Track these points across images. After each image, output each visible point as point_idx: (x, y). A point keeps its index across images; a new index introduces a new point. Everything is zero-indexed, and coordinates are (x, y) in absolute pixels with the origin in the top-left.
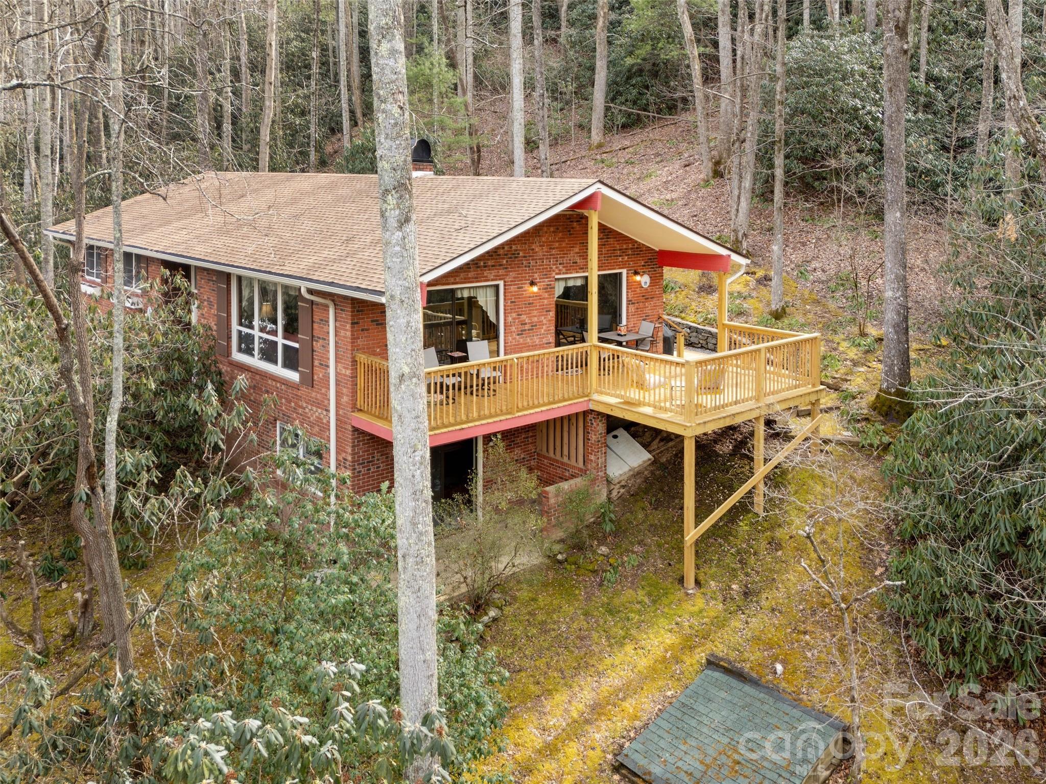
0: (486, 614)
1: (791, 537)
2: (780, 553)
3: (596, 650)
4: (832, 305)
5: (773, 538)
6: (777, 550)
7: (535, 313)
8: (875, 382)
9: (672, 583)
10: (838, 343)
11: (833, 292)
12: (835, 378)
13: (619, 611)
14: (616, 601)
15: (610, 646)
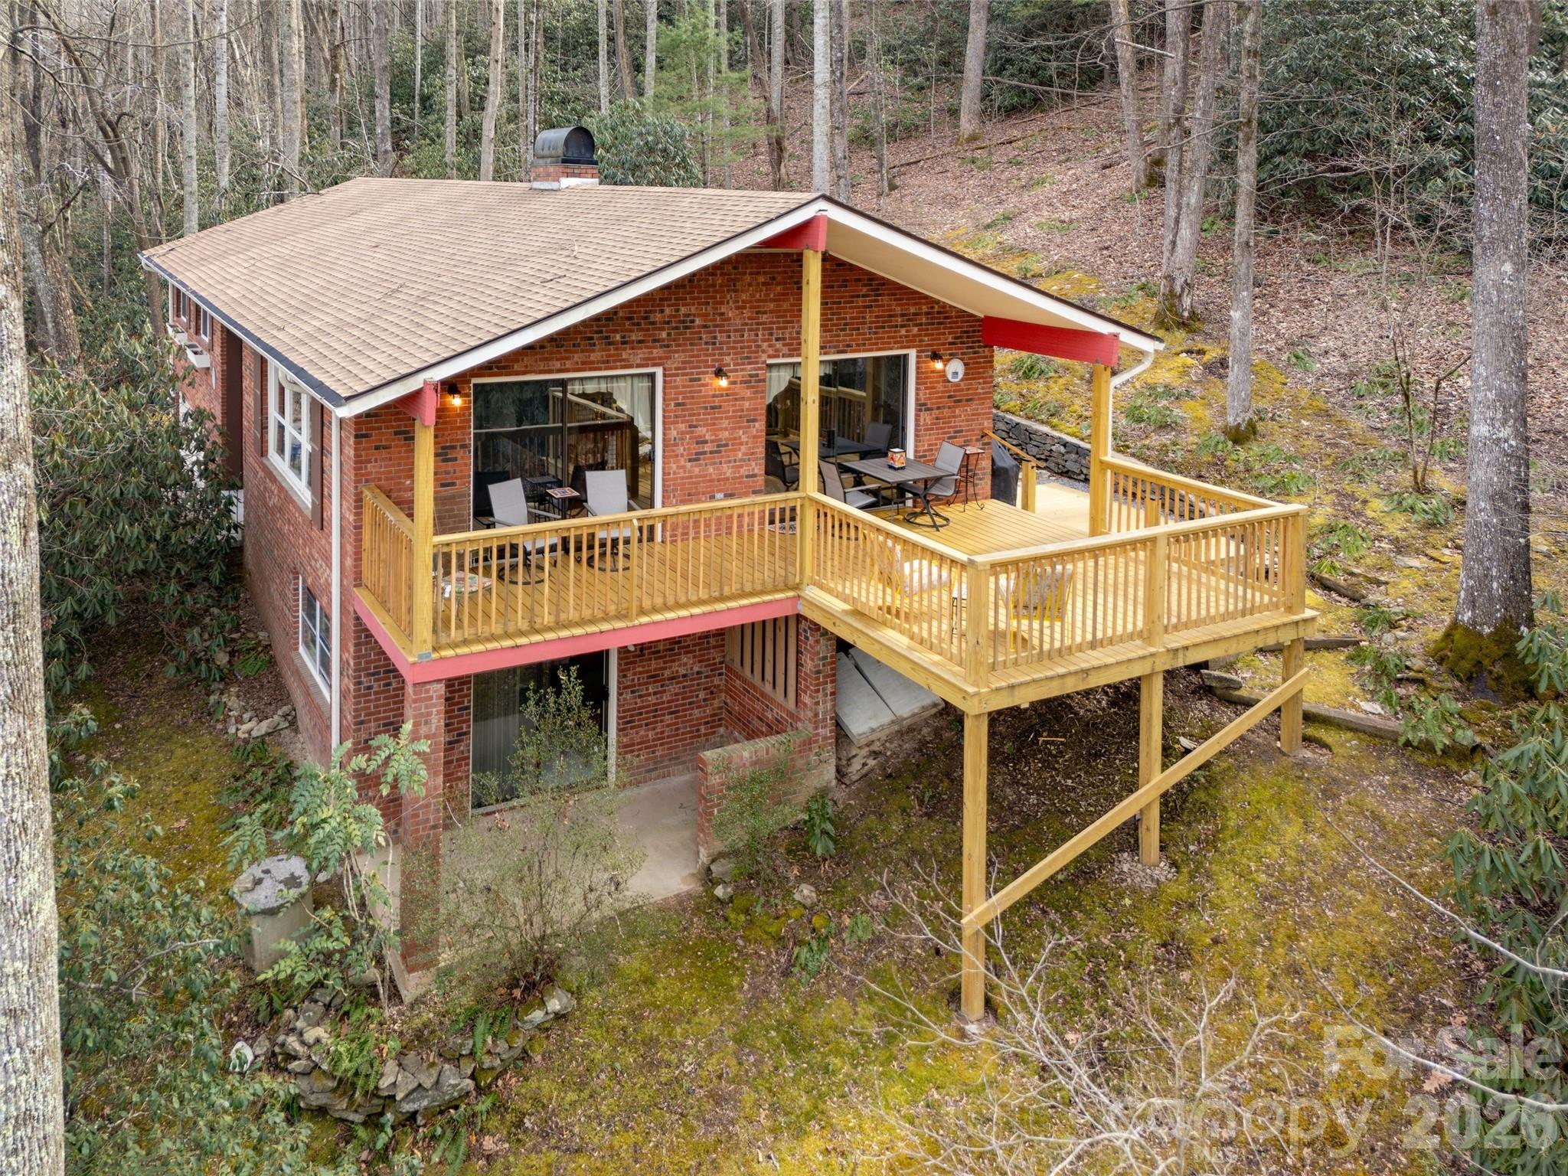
0: (542, 1004)
1: (1216, 941)
2: (1185, 976)
3: (744, 1137)
4: (1357, 423)
5: (1172, 935)
6: (1180, 967)
7: (725, 423)
8: (1445, 594)
9: (934, 999)
10: (1365, 502)
11: (1361, 397)
12: (1352, 574)
13: (811, 1047)
14: (810, 1022)
15: (775, 1131)
